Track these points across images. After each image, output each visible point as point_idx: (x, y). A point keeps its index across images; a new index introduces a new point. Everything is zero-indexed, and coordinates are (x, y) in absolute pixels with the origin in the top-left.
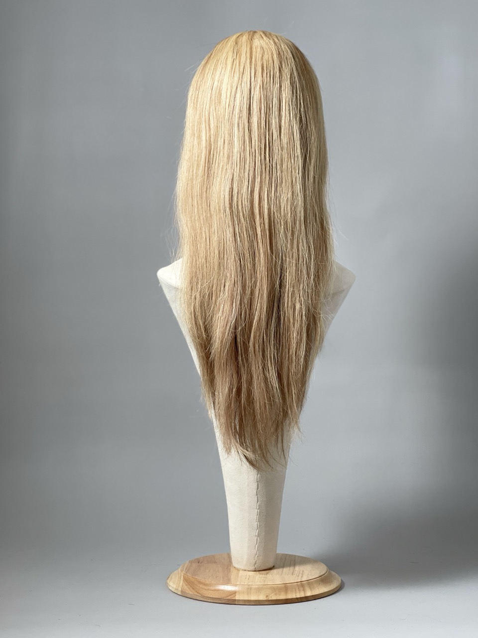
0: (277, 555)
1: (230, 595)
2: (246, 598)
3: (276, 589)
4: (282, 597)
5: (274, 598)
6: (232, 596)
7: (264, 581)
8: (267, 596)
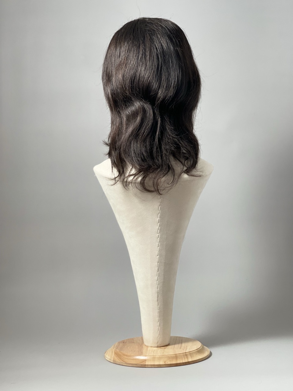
0: (171, 337)
1: (143, 362)
2: (152, 364)
3: (170, 358)
4: (174, 362)
5: (169, 363)
6: (143, 363)
7: (163, 353)
8: (165, 362)
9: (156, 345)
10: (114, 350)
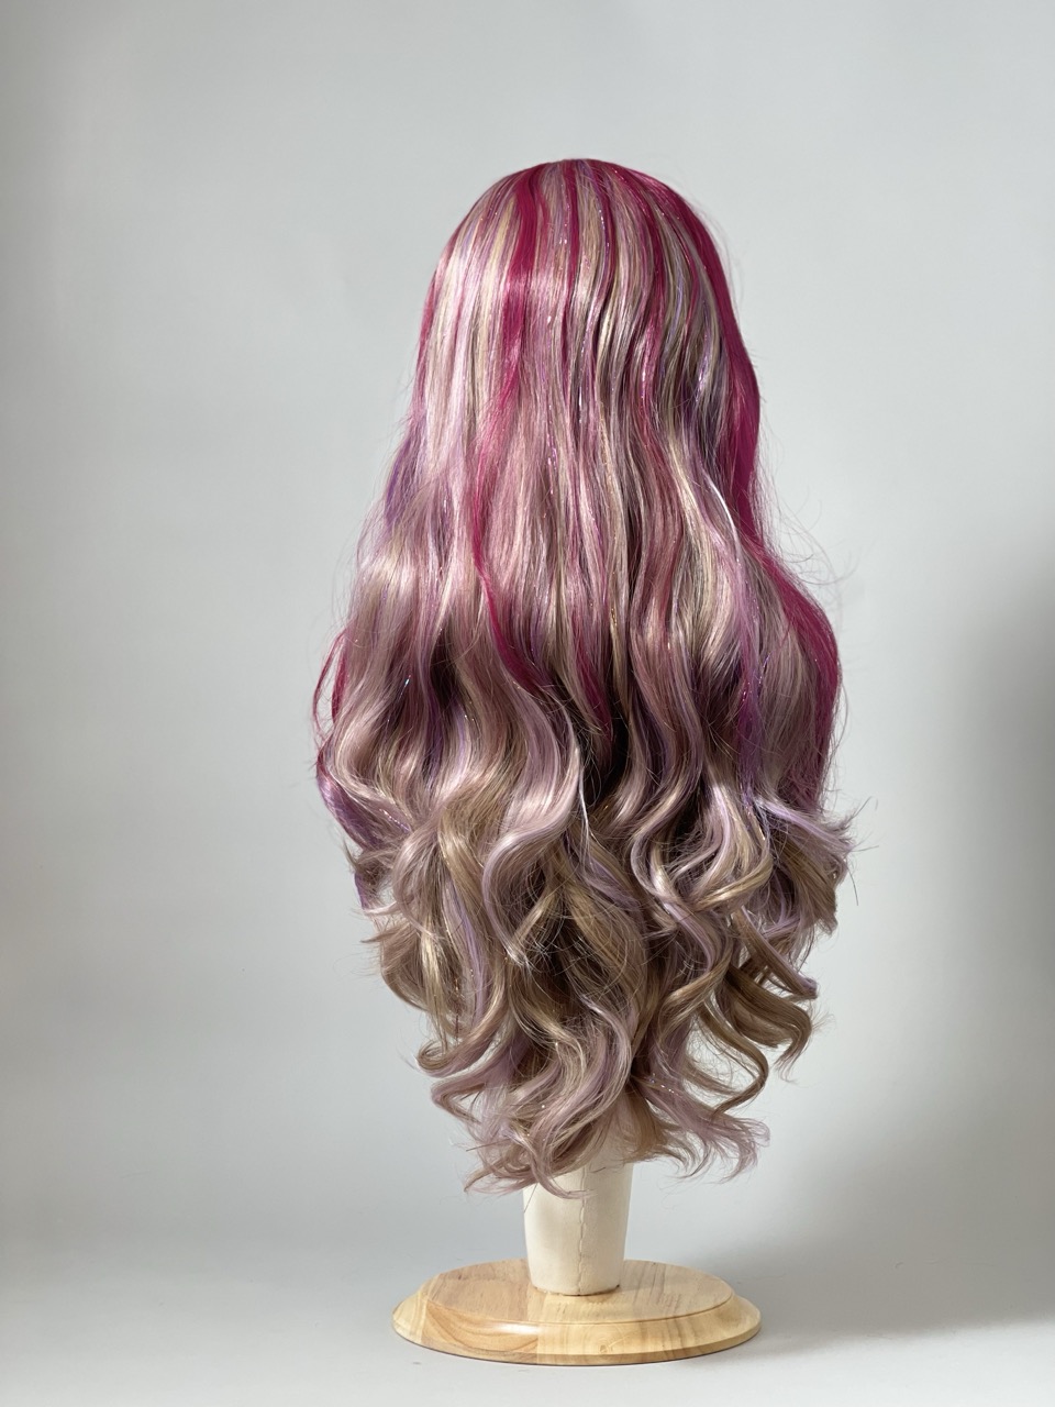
9: (574, 1290)
10: (425, 1302)
